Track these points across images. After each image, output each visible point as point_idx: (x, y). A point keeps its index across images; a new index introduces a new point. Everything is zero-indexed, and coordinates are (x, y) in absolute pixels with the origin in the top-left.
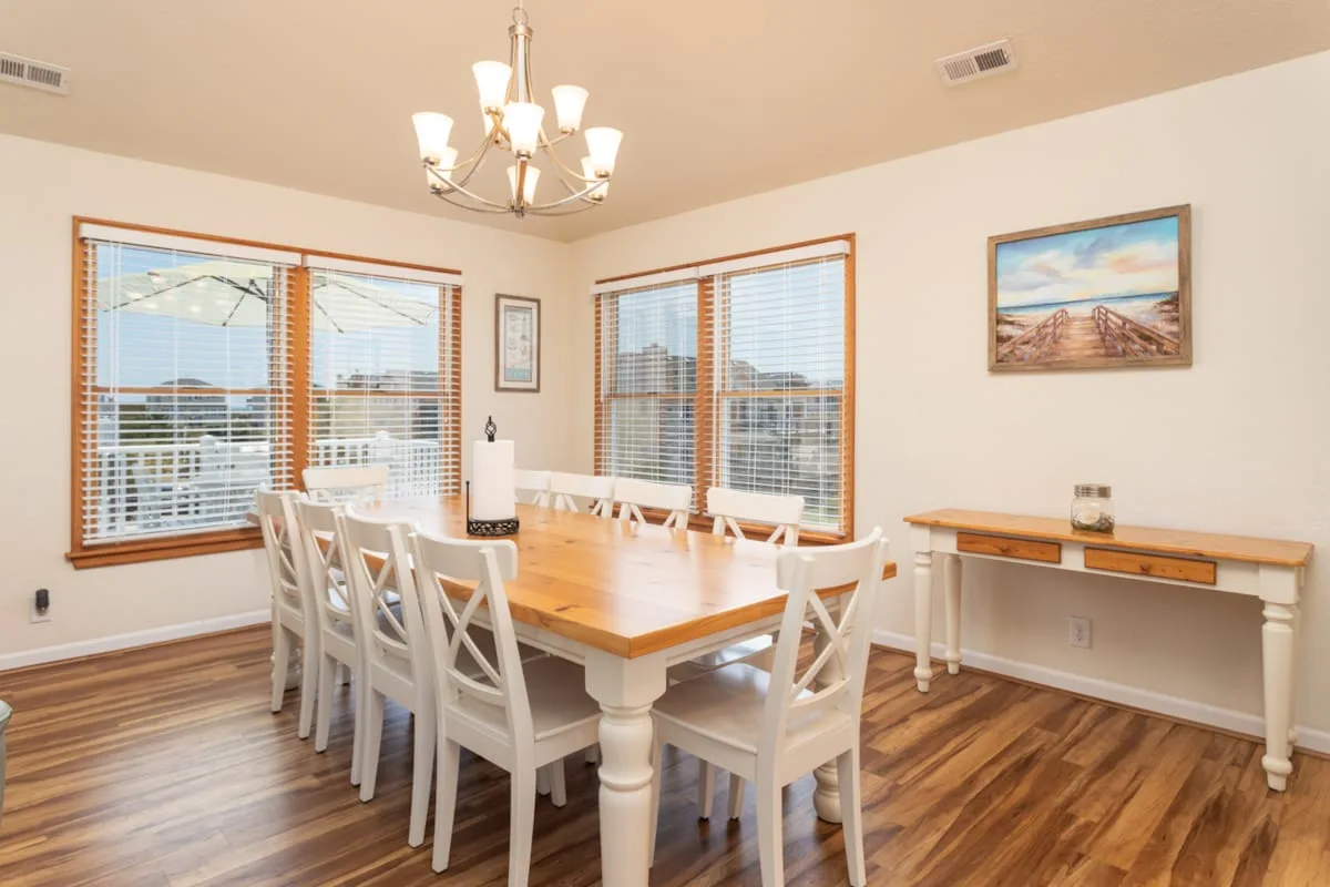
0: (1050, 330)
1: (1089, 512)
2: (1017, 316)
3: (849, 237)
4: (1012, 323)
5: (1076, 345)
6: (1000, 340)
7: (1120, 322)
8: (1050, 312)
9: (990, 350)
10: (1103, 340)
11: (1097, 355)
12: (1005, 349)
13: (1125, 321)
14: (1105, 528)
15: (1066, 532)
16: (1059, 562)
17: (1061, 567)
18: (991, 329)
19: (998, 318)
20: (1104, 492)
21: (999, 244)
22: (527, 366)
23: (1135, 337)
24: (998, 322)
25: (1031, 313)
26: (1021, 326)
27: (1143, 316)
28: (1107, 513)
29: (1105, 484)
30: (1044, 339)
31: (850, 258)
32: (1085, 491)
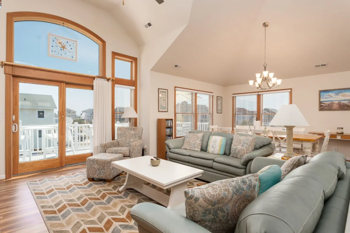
0: (330, 105)
1: (340, 131)
2: (324, 102)
3: (291, 89)
4: (323, 103)
5: (335, 107)
6: (321, 106)
7: (343, 104)
8: (330, 102)
9: (319, 107)
10: (340, 106)
11: (339, 109)
12: (322, 107)
13: (344, 104)
14: (342, 133)
15: (336, 134)
16: (336, 138)
17: (337, 139)
18: (319, 104)
19: (320, 103)
20: (342, 128)
21: (321, 92)
22: (220, 109)
23: (346, 106)
24: (321, 103)
25: (327, 102)
26: (325, 104)
27: (347, 103)
28: (343, 131)
29: (342, 127)
30: (329, 106)
31: (291, 93)
32: (339, 128)
